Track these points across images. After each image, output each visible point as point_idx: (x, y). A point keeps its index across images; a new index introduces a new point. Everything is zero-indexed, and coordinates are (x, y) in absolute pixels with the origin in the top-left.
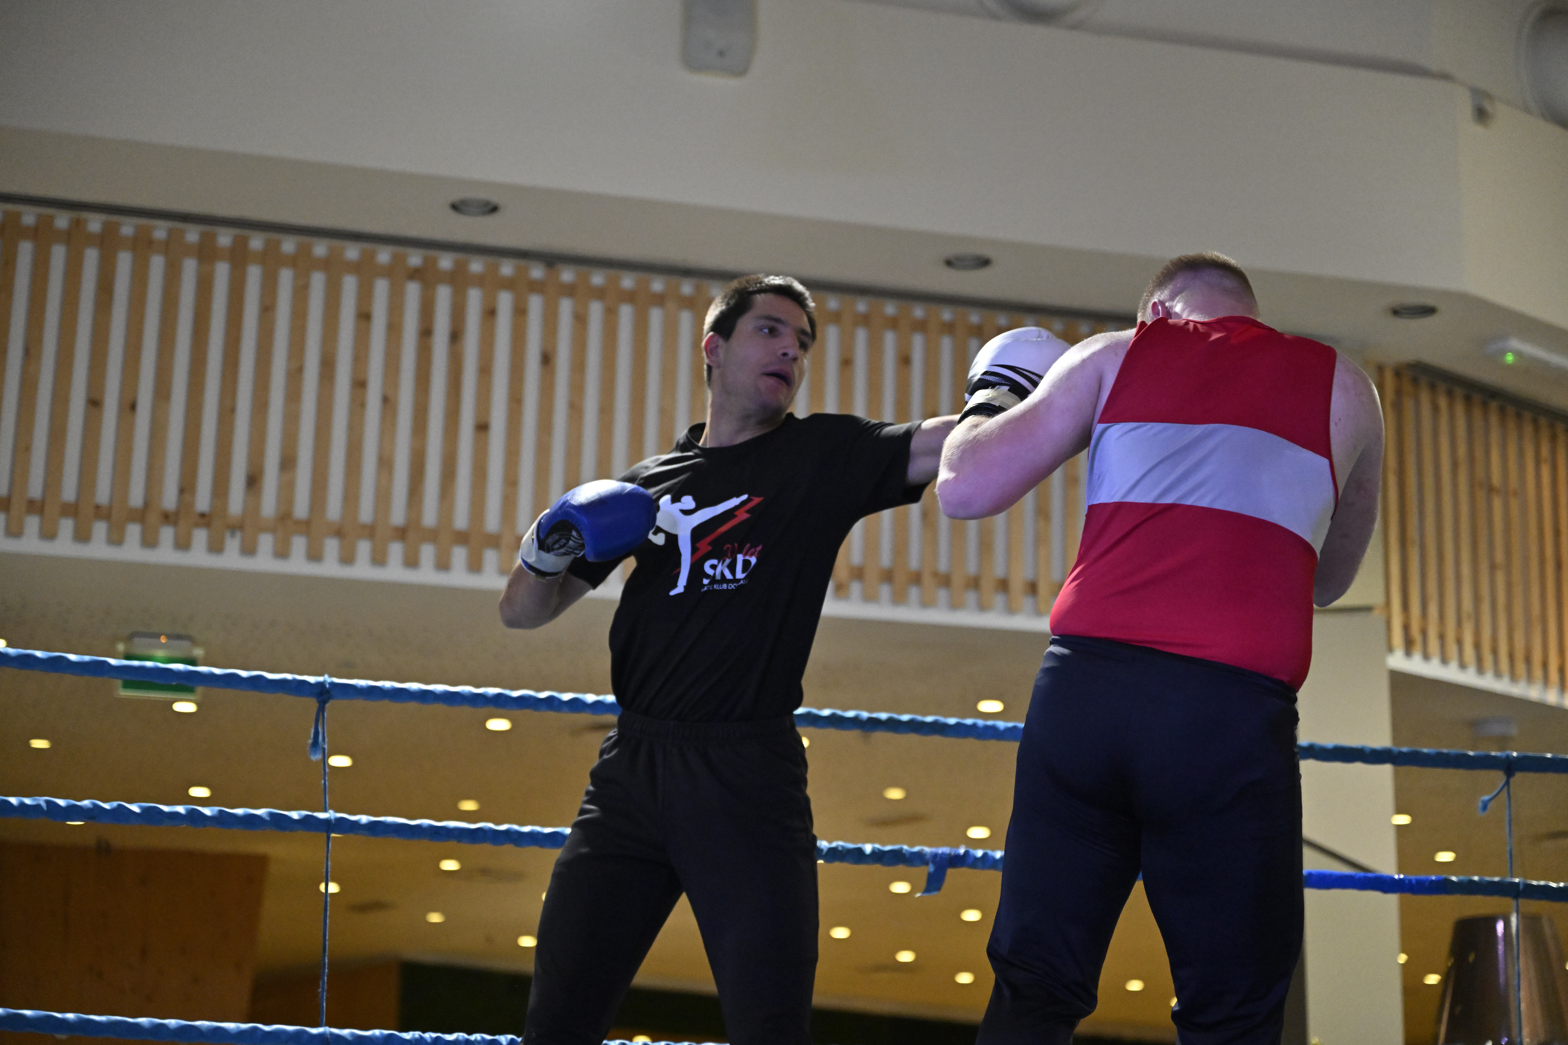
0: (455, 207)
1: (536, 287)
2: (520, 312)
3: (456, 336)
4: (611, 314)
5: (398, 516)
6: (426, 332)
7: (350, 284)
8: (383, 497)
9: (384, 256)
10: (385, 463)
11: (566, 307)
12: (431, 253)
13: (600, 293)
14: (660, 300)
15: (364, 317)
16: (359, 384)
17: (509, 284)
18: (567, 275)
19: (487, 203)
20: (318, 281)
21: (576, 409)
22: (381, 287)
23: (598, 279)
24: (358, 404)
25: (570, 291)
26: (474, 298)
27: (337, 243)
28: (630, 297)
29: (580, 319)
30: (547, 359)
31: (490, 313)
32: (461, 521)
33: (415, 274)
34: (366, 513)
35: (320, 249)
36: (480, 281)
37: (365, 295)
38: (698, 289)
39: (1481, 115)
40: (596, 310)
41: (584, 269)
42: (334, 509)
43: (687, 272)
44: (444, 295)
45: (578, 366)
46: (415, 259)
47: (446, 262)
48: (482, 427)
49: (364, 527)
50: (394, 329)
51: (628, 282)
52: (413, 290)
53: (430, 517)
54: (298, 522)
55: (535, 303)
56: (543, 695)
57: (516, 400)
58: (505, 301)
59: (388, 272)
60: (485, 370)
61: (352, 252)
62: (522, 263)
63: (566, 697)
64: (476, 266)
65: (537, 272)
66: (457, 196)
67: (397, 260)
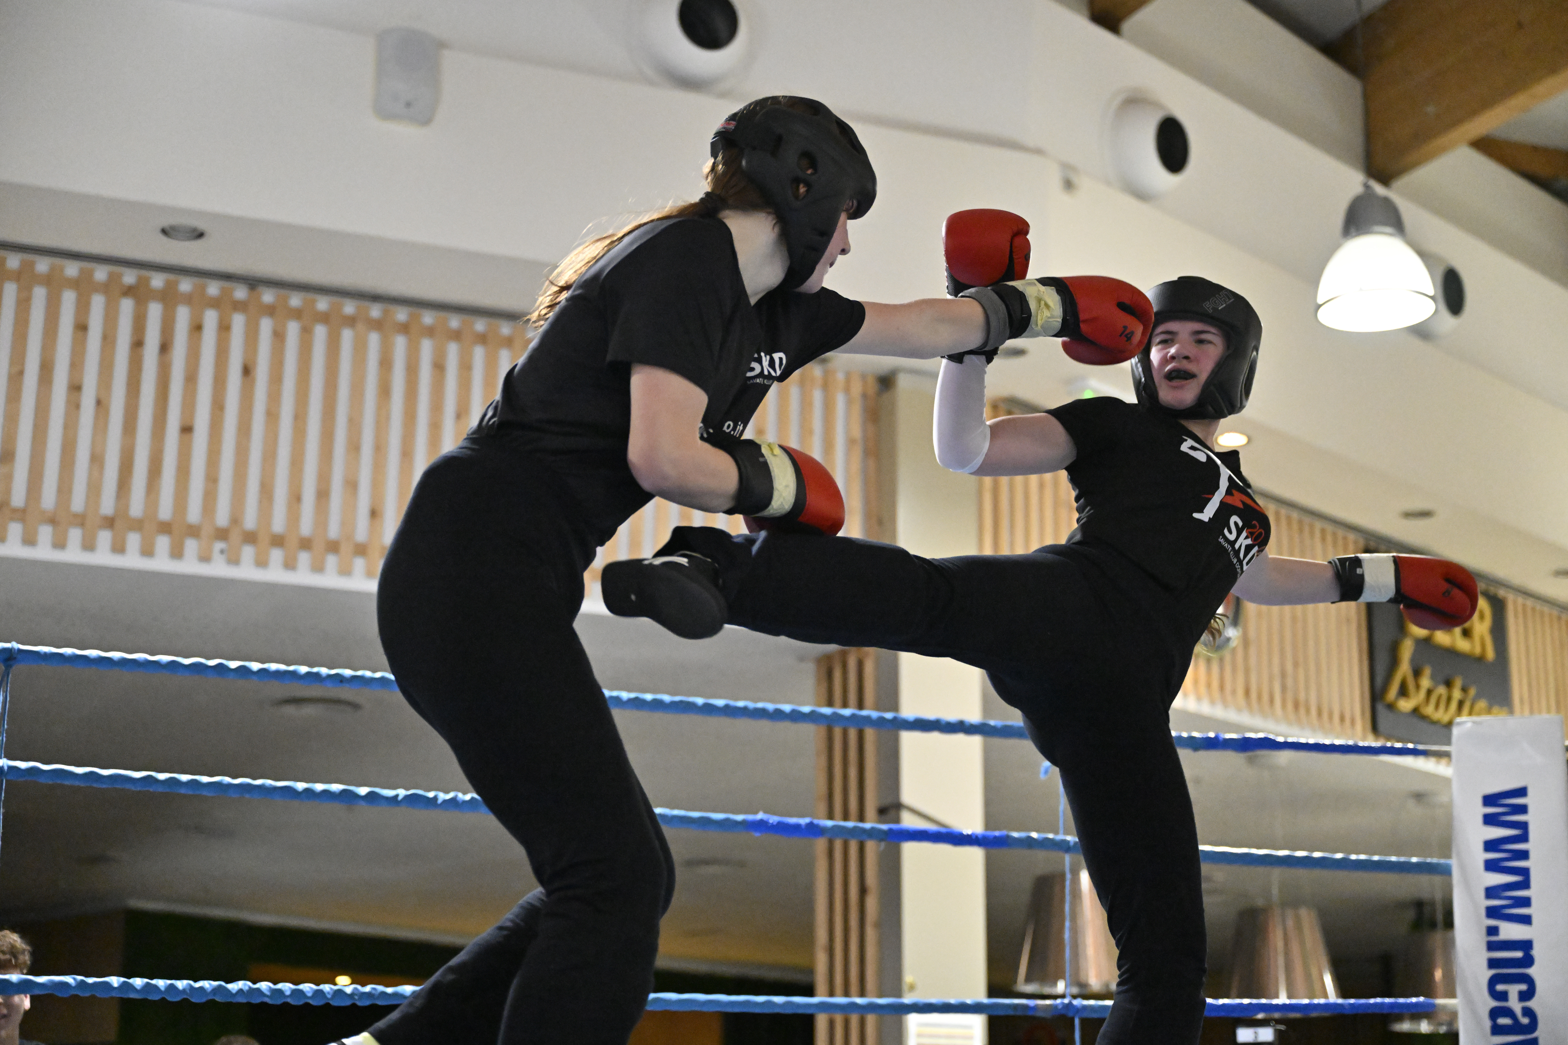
0: (164, 232)
1: (239, 306)
2: (224, 328)
3: (165, 348)
4: (306, 332)
5: (107, 506)
6: (138, 344)
7: (69, 298)
8: (94, 489)
9: (101, 273)
10: (97, 459)
11: (266, 325)
12: (144, 273)
13: (297, 314)
14: (351, 321)
15: (81, 328)
16: (75, 388)
17: (215, 303)
18: (268, 296)
19: (194, 230)
20: (39, 294)
21: (272, 416)
22: (98, 302)
23: (295, 300)
24: (74, 405)
25: (270, 311)
26: (183, 315)
27: (58, 261)
28: (325, 318)
29: (279, 336)
30: (247, 371)
31: (197, 328)
32: (165, 512)
33: (129, 291)
34: (78, 503)
35: (42, 265)
36: (188, 299)
37: (83, 308)
38: (386, 312)
39: (1069, 185)
40: (293, 329)
41: (283, 292)
42: (49, 498)
43: (376, 298)
44: (155, 311)
45: (276, 378)
46: (129, 277)
47: (157, 281)
48: (187, 430)
49: (76, 515)
50: (108, 340)
51: (323, 304)
52: (127, 306)
53: (136, 507)
54: (15, 510)
55: (238, 321)
56: (212, 663)
57: (218, 406)
58: (211, 318)
59: (106, 288)
60: (191, 378)
61: (72, 269)
62: (227, 284)
63: (233, 664)
64: (185, 285)
65: (240, 293)
66: (167, 222)
67: (113, 279)
